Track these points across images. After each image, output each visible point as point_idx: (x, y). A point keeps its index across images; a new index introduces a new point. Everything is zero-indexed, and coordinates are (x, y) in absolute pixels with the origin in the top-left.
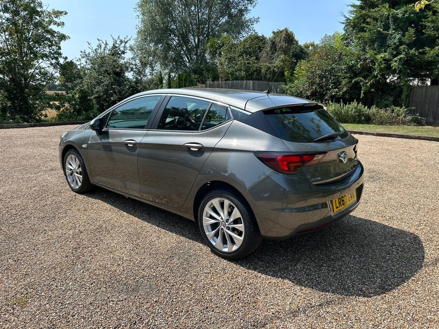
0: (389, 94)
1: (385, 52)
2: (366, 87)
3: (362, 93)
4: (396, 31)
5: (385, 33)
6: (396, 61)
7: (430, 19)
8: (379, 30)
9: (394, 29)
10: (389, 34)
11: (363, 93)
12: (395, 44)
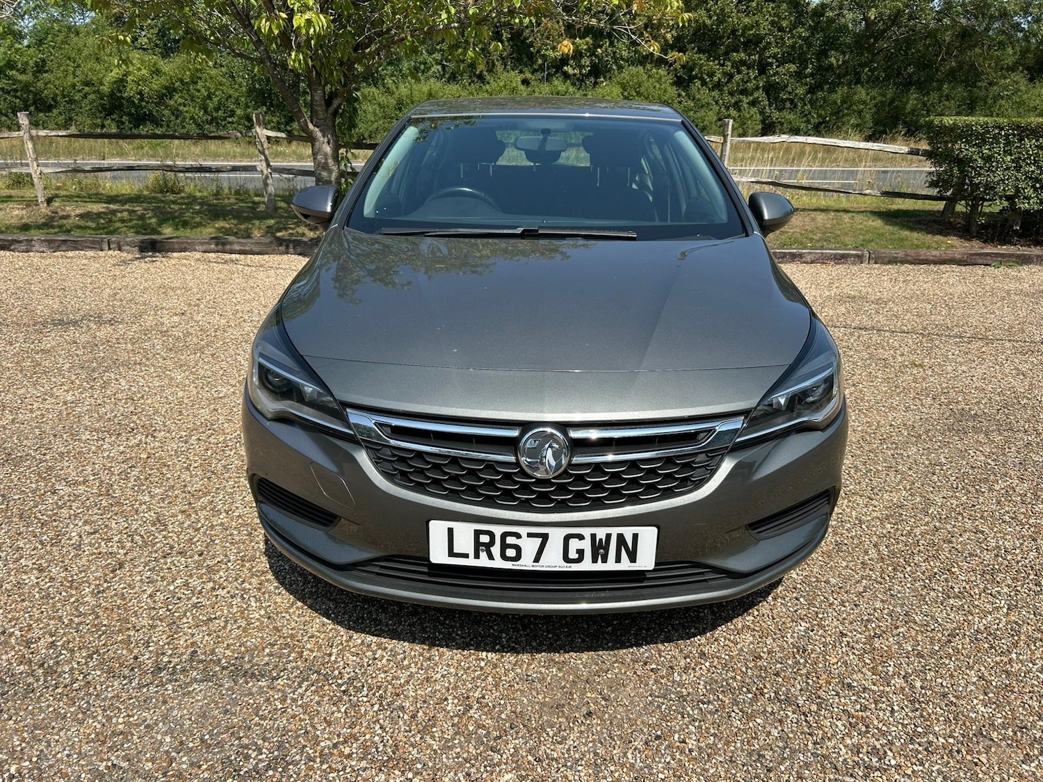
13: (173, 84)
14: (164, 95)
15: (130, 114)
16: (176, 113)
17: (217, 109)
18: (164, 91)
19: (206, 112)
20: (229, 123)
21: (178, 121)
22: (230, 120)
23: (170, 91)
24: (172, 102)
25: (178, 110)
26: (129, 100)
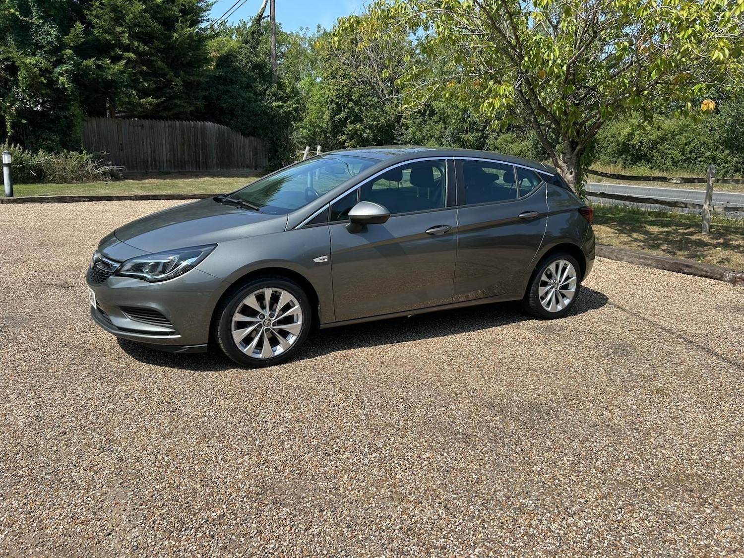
0: (50, 129)
1: (34, 55)
2: (11, 115)
3: (8, 126)
4: (45, 21)
5: (27, 21)
6: (61, 74)
7: (94, 13)
8: (13, 14)
9: (41, 17)
10: (32, 23)
11: (10, 125)
12: (49, 43)
13: (666, 135)
14: (659, 143)
15: (632, 155)
16: (663, 155)
17: (691, 152)
18: (658, 140)
19: (683, 154)
20: (698, 161)
21: (662, 160)
22: (699, 159)
23: (663, 139)
24: (661, 148)
25: (663, 152)
26: (633, 146)
